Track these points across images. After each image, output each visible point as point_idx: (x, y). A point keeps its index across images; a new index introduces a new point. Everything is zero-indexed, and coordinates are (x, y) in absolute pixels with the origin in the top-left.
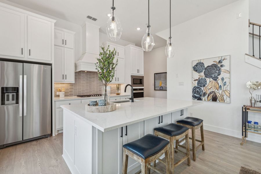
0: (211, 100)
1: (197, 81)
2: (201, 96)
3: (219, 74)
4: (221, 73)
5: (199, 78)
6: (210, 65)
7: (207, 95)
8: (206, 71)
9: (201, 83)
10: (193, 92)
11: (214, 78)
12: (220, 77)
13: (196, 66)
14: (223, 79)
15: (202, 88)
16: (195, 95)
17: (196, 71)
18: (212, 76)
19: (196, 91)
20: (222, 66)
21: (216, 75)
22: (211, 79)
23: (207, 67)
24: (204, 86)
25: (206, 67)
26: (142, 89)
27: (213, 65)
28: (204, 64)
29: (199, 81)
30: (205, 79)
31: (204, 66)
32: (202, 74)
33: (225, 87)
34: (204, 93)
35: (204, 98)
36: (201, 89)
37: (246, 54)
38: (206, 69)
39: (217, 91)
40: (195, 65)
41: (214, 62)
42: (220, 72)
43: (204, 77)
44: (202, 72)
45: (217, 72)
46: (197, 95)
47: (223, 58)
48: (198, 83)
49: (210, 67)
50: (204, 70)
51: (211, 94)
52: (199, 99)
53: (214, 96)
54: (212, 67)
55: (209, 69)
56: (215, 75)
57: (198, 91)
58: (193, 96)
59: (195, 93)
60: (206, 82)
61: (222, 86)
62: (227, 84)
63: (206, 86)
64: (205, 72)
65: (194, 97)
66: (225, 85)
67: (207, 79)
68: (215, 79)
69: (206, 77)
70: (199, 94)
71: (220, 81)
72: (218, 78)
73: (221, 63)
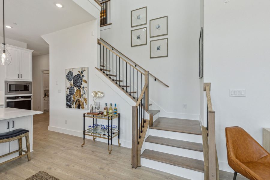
0: (77, 107)
1: (69, 89)
2: (71, 104)
3: (81, 84)
4: (83, 82)
5: (70, 86)
6: (76, 75)
7: (75, 103)
8: (74, 80)
9: (71, 91)
10: (66, 100)
11: (79, 86)
12: (82, 86)
13: (68, 75)
14: (83, 88)
15: (72, 96)
16: (68, 103)
17: (68, 79)
18: (77, 85)
19: (68, 99)
20: (83, 76)
21: (80, 83)
22: (78, 89)
24: (73, 94)
25: (74, 76)
26: (30, 97)
27: (78, 74)
32: (72, 82)
33: (85, 95)
34: (73, 100)
35: (73, 105)
36: (71, 97)
37: (96, 68)
39: (80, 99)
41: (79, 72)
42: (81, 82)
43: (73, 86)
44: (71, 80)
45: (80, 81)
46: (69, 103)
47: (83, 70)
48: (69, 92)
49: (76, 77)
51: (77, 102)
52: (70, 107)
53: (79, 104)
54: (78, 76)
56: (79, 84)
57: (69, 98)
58: (66, 103)
60: (74, 90)
61: (83, 94)
62: (86, 93)
63: (74, 94)
65: (67, 105)
66: (84, 93)
67: (75, 87)
71: (82, 90)
72: (80, 87)
73: (82, 73)
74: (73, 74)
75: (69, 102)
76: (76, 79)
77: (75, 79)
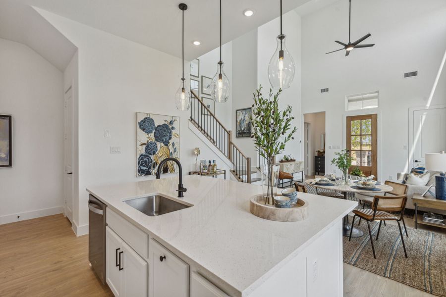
0: (162, 172)
1: (144, 146)
2: (150, 168)
3: (170, 138)
4: (172, 137)
5: (148, 141)
6: (161, 125)
7: (158, 166)
9: (150, 149)
10: (139, 164)
11: (165, 142)
12: (171, 142)
13: (144, 122)
14: (173, 145)
15: (152, 157)
16: (142, 168)
17: (144, 130)
18: (163, 140)
19: (143, 161)
20: (173, 128)
21: (168, 138)
22: (163, 144)
23: (158, 126)
24: (154, 153)
25: (156, 126)
27: (164, 124)
28: (153, 121)
29: (148, 146)
30: (156, 144)
31: (154, 125)
32: (152, 135)
33: (176, 153)
34: (154, 163)
35: (154, 170)
36: (150, 158)
37: (189, 120)
38: (156, 129)
40: (142, 121)
41: (165, 121)
42: (171, 135)
43: (154, 140)
44: (151, 132)
45: (168, 134)
46: (144, 168)
47: (174, 119)
48: (146, 150)
49: (161, 128)
50: (154, 131)
52: (148, 173)
53: (165, 166)
54: (163, 127)
55: (161, 130)
56: (166, 139)
57: (146, 161)
58: (139, 170)
59: (141, 165)
60: (156, 147)
61: (173, 153)
62: (177, 150)
63: (157, 153)
64: (155, 133)
65: (141, 171)
66: (175, 151)
67: (157, 143)
68: (167, 144)
69: (156, 140)
70: (148, 166)
71: (170, 147)
72: (169, 143)
73: (172, 124)
74: (155, 123)
75: (144, 166)
76: (160, 131)
77: (158, 131)
